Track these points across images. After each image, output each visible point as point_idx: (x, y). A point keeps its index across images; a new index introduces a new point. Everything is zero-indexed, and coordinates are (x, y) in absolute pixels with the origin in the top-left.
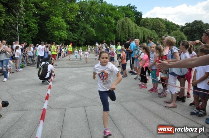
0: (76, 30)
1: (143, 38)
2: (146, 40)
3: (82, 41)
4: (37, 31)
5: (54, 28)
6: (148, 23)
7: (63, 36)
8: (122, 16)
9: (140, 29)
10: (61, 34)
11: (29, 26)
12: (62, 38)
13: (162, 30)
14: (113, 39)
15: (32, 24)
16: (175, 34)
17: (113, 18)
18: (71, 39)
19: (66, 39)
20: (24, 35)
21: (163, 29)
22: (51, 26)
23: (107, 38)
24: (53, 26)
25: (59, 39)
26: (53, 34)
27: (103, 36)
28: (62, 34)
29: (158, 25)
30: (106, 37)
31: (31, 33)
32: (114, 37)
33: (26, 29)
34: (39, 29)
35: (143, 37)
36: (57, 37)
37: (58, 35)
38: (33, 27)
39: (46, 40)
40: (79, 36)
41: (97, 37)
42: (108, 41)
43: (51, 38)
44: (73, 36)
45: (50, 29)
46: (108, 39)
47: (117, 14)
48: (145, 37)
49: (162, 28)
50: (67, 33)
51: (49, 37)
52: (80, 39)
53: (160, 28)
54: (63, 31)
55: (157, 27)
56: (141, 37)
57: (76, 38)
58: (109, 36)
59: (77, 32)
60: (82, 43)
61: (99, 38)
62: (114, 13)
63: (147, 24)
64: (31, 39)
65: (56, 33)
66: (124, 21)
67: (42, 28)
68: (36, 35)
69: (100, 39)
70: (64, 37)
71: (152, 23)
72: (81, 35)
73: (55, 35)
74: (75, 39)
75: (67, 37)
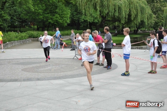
1: (127, 17)
2: (132, 19)
14: (67, 17)
23: (54, 15)
27: (45, 10)
30: (53, 13)
32: (68, 12)
35: (128, 13)
41: (34, 13)
42: (57, 21)
46: (57, 17)
48: (132, 13)
56: (125, 14)
58: (57, 10)
61: (39, 14)
69: (41, 17)
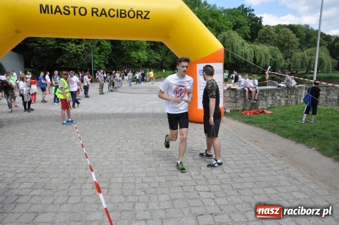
0: (160, 47)
3: (167, 62)
4: (110, 50)
5: (131, 46)
6: (270, 35)
7: (142, 57)
8: (228, 26)
9: (249, 48)
10: (139, 55)
11: (101, 45)
12: (141, 60)
13: (292, 46)
15: (104, 42)
16: (309, 53)
17: (214, 29)
18: (153, 60)
19: (145, 61)
20: (96, 56)
21: (295, 44)
22: (127, 45)
24: (130, 44)
25: (137, 61)
26: (130, 54)
28: (141, 55)
29: (287, 38)
31: (103, 53)
33: (98, 48)
34: (112, 48)
36: (135, 58)
37: (136, 56)
38: (106, 46)
39: (120, 61)
40: (163, 56)
43: (127, 59)
44: (155, 57)
45: (126, 49)
47: (221, 22)
48: (257, 58)
49: (293, 42)
50: (147, 54)
51: (124, 59)
52: (164, 60)
53: (288, 44)
54: (141, 51)
55: (285, 42)
57: (159, 58)
59: (161, 49)
60: (167, 66)
62: (215, 21)
63: (268, 36)
64: (103, 62)
65: (133, 54)
66: (226, 35)
67: (115, 46)
68: (109, 55)
70: (143, 59)
71: (276, 35)
72: (166, 55)
73: (133, 56)
74: (157, 60)
75: (147, 59)
